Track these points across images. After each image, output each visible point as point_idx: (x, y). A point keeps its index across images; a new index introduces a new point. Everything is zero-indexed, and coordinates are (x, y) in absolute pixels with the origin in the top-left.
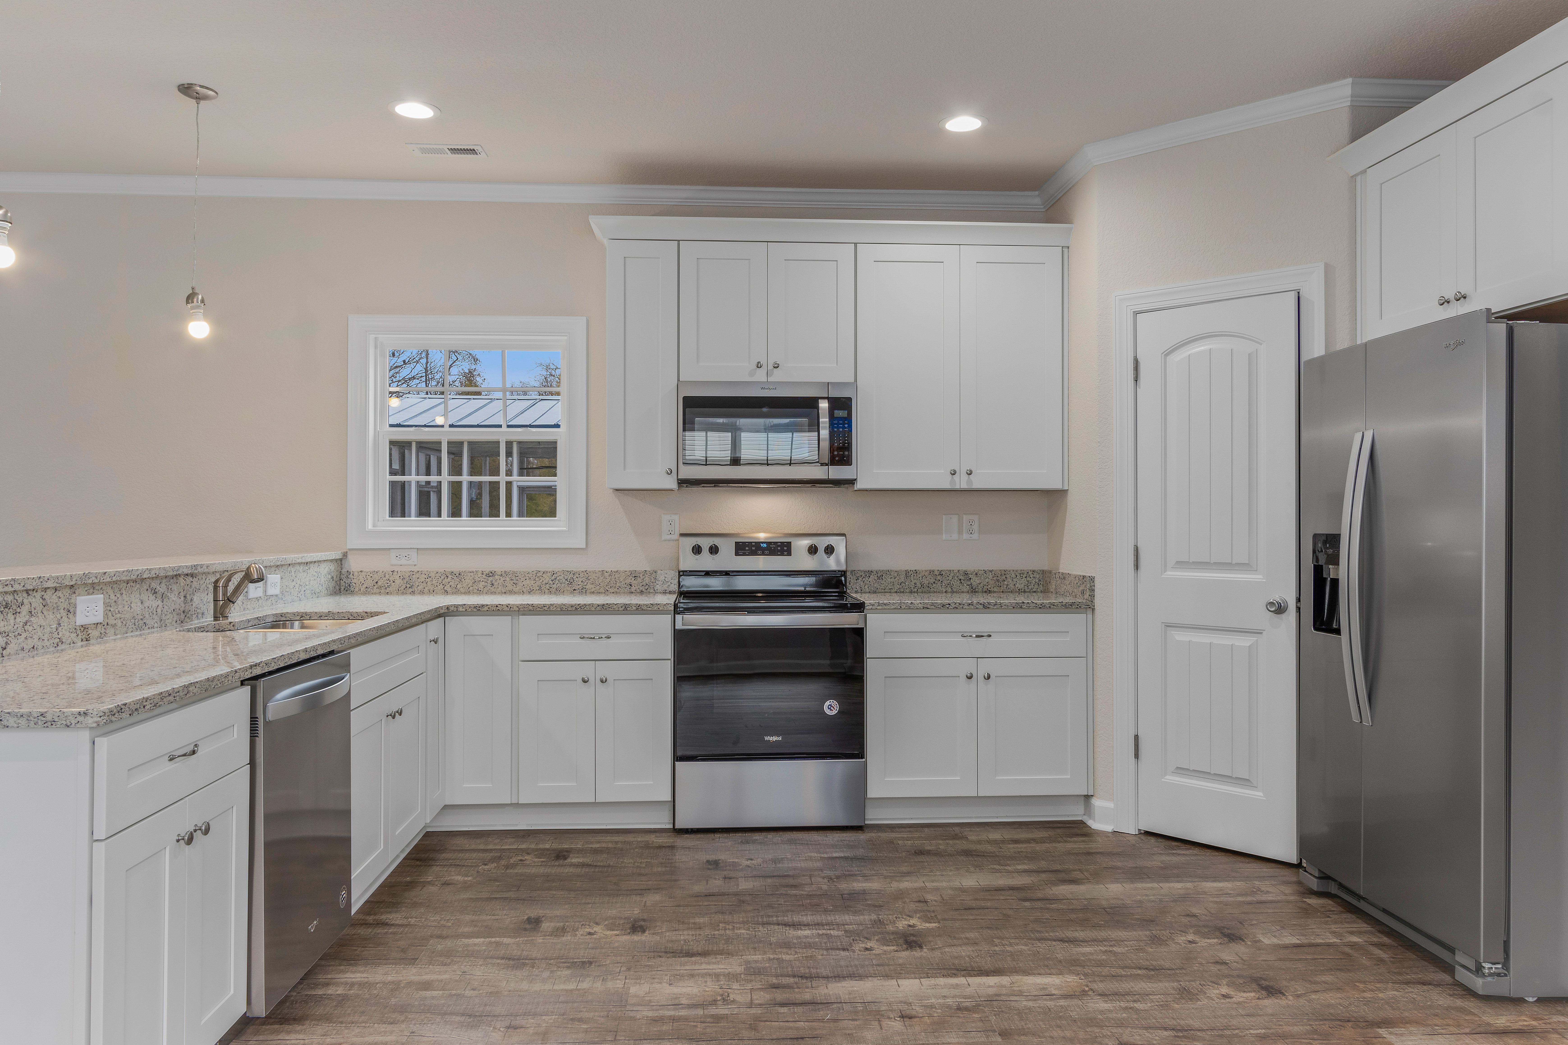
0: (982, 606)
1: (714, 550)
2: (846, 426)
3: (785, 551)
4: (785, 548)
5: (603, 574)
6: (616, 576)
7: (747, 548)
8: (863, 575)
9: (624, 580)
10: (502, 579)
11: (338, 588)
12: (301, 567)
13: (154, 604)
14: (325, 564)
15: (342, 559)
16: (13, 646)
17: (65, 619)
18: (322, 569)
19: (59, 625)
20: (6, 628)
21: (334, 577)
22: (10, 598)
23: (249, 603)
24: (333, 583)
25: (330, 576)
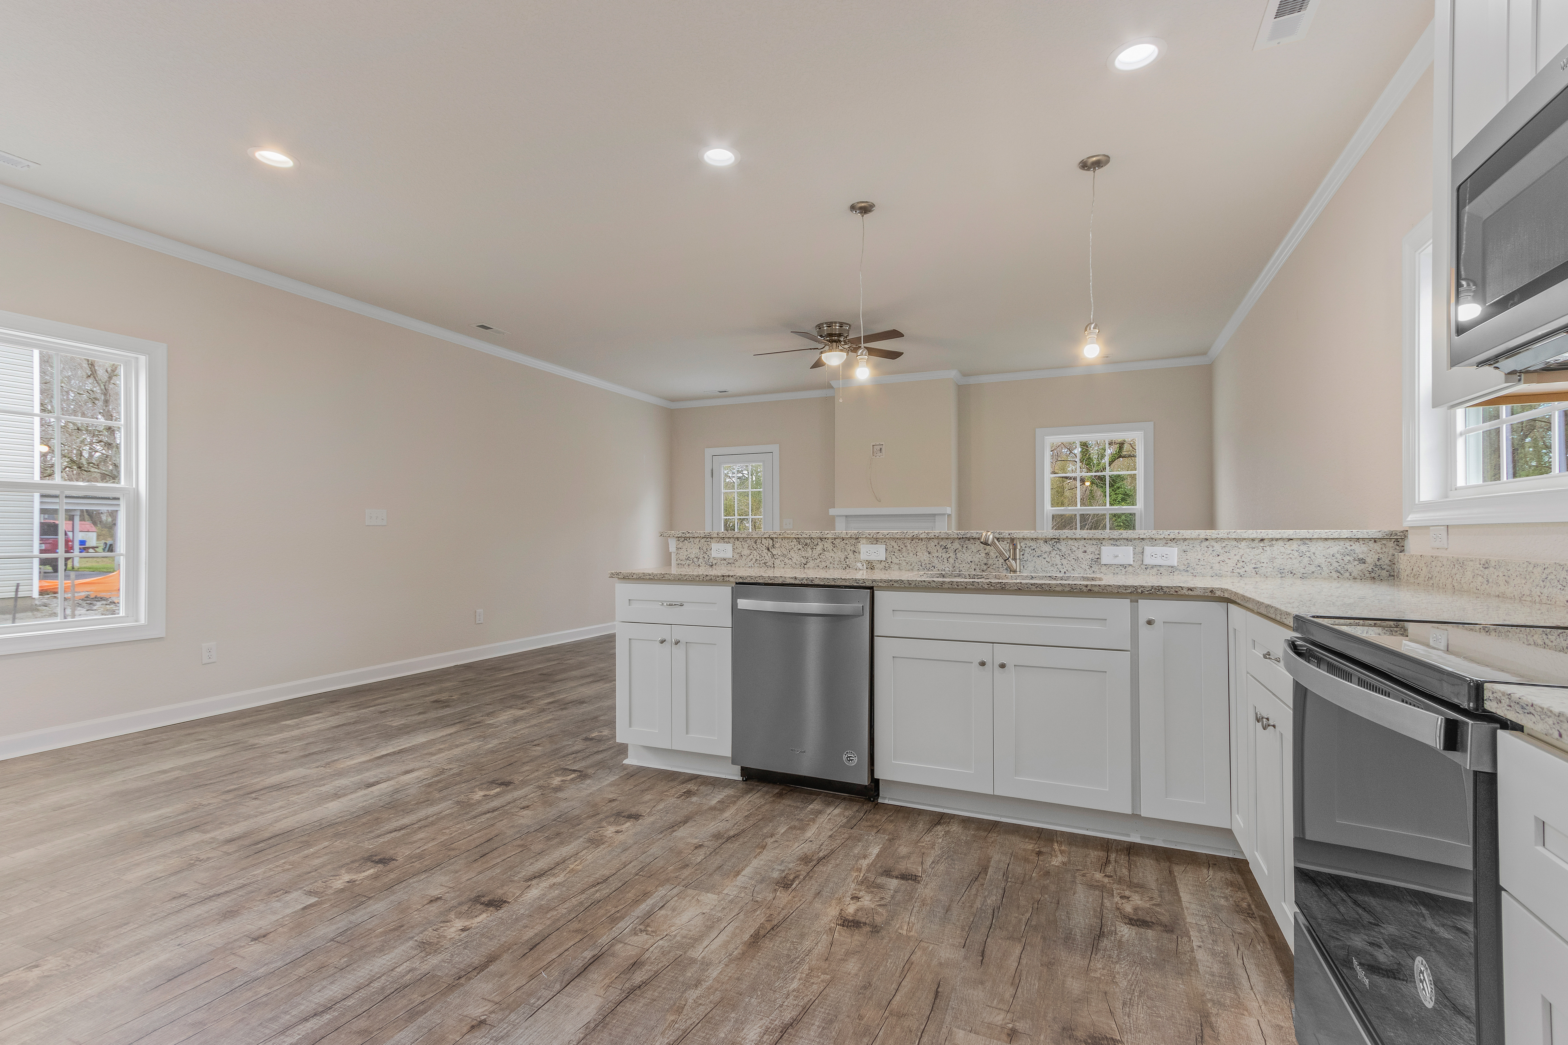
11: (1384, 573)
12: (1244, 543)
13: (945, 556)
14: (1329, 543)
15: (1398, 540)
16: (811, 564)
17: (851, 555)
18: (1318, 549)
19: (847, 558)
20: (806, 555)
21: (1368, 560)
22: (808, 541)
23: (1104, 567)
24: (1361, 567)
25: (1348, 558)
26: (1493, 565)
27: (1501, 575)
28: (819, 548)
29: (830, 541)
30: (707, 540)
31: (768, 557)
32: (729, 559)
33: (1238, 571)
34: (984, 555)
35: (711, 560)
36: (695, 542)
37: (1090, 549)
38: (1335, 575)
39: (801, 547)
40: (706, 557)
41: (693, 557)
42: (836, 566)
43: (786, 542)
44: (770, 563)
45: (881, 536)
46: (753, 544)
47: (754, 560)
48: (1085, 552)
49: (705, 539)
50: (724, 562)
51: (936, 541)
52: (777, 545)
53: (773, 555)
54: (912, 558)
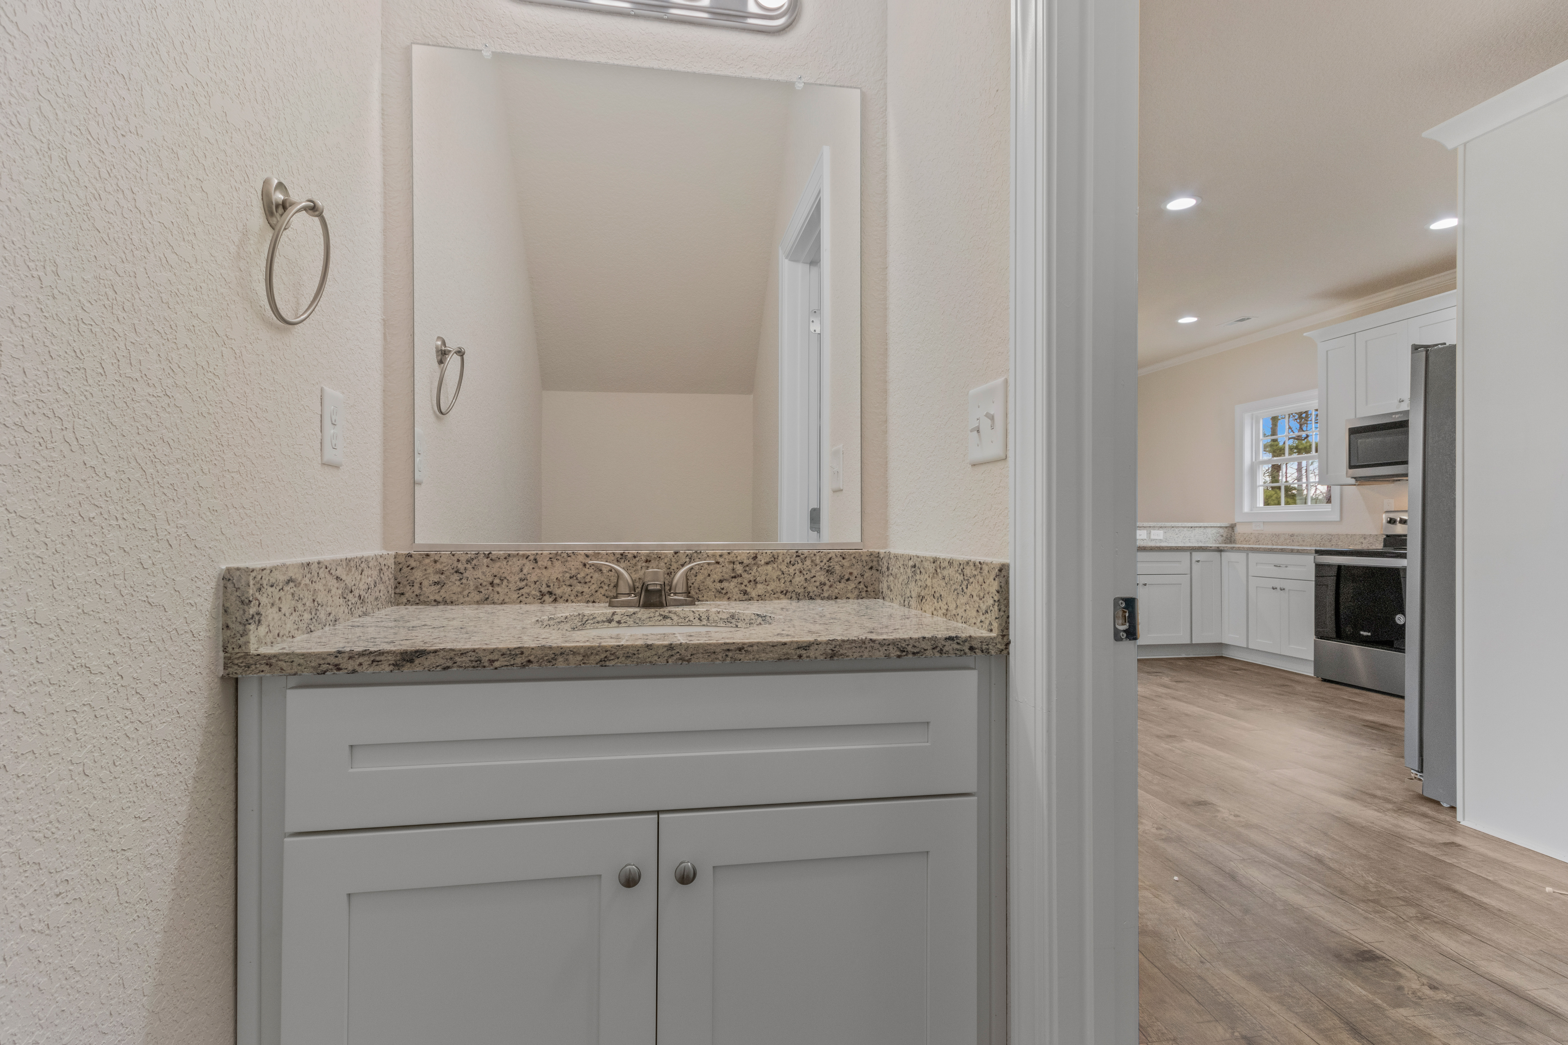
1: (1403, 521)
5: (1347, 536)
6: (1354, 538)
11: (1229, 541)
14: (1213, 528)
15: (1232, 527)
18: (1209, 530)
21: (1224, 535)
24: (1222, 538)
25: (1218, 535)
38: (1214, 542)
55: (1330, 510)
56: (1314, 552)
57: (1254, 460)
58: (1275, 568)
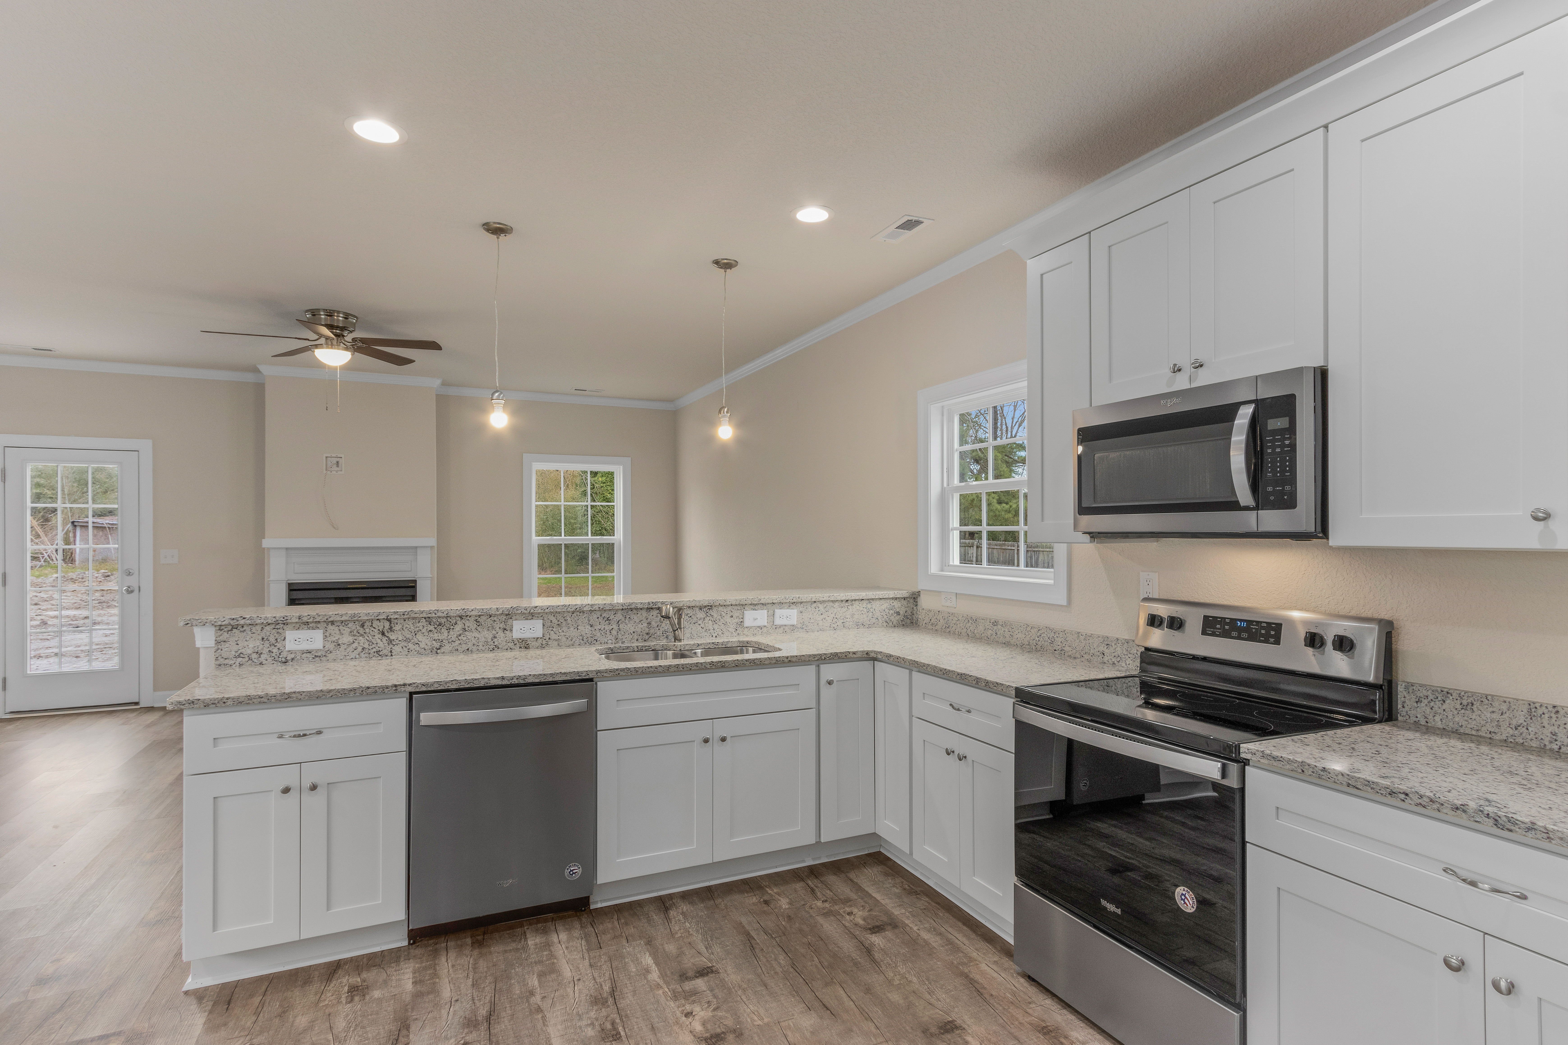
0: (1491, 821)
1: (1176, 624)
2: (1287, 442)
3: (1272, 636)
4: (1273, 633)
5: (1078, 636)
6: (1090, 641)
7: (1218, 626)
8: (1431, 697)
9: (1098, 646)
10: (1003, 630)
11: (909, 621)
12: (837, 604)
13: (608, 628)
14: (882, 602)
15: (914, 598)
16: (447, 648)
17: (501, 634)
18: (876, 605)
19: (495, 637)
20: (440, 638)
21: (901, 613)
22: (443, 621)
23: (746, 630)
24: (898, 617)
25: (891, 612)
26: (1001, 624)
27: (1007, 630)
28: (458, 628)
29: (473, 619)
30: (278, 627)
31: (382, 643)
32: (317, 651)
33: (834, 625)
34: (646, 625)
35: (284, 654)
36: (254, 631)
37: (736, 614)
38: (885, 624)
39: (432, 628)
40: (275, 650)
41: (249, 651)
42: (481, 647)
43: (410, 623)
44: (385, 652)
45: (540, 611)
46: (358, 628)
47: (360, 649)
48: (732, 617)
49: (273, 626)
50: (308, 655)
51: (599, 614)
52: (397, 628)
53: (390, 641)
54: (572, 632)
55: (1052, 582)
56: (1013, 692)
57: (945, 485)
58: (951, 709)
